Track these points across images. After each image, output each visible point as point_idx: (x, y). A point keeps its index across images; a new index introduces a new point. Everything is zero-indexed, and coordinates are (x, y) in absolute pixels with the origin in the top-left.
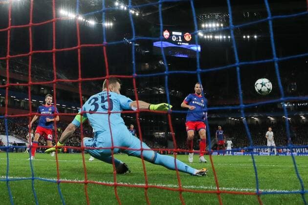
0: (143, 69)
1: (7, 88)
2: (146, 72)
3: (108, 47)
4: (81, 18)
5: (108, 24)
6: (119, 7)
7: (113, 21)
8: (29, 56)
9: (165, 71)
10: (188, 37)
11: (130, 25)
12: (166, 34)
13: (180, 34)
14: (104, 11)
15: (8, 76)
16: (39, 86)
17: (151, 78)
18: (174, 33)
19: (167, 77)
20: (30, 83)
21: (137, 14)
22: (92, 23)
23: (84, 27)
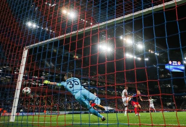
0: (161, 77)
1: (106, 87)
2: (163, 78)
3: (147, 68)
4: (135, 57)
6: (150, 52)
7: (148, 58)
8: (115, 73)
9: (171, 78)
10: (179, 63)
11: (156, 59)
12: (170, 62)
13: (176, 62)
14: (145, 54)
15: (106, 82)
16: (119, 86)
17: (165, 81)
18: (173, 62)
19: (172, 80)
20: (116, 84)
21: (158, 55)
22: (139, 59)
23: (136, 61)
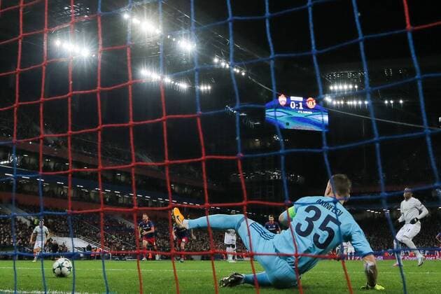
0: (251, 145)
1: (70, 175)
2: (256, 150)
3: (203, 118)
4: (168, 80)
5: (205, 88)
6: (219, 64)
7: (211, 83)
8: (97, 132)
9: (280, 148)
10: (311, 103)
12: (282, 100)
13: (301, 99)
14: (197, 70)
15: (70, 159)
16: (115, 172)
17: (263, 159)
18: (292, 98)
19: (283, 158)
20: (100, 167)
21: (243, 74)
22: (183, 86)
23: (172, 93)
